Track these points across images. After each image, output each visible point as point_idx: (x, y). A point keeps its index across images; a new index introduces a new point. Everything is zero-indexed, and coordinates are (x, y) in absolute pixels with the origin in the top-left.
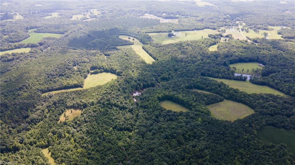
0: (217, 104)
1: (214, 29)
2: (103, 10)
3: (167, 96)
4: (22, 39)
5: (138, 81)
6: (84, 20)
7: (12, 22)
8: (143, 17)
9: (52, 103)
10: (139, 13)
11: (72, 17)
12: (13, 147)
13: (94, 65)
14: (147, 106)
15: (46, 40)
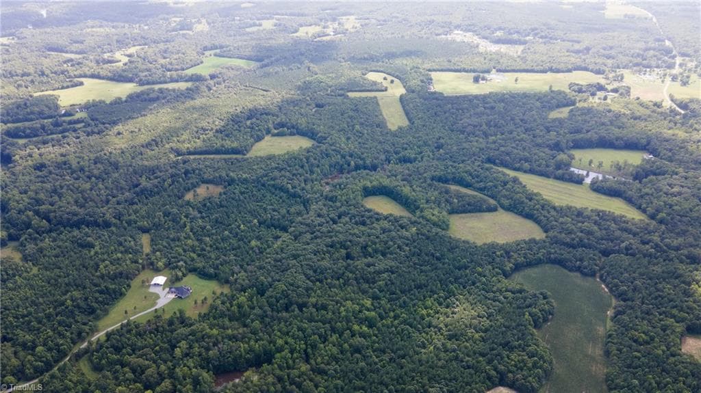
0: (478, 214)
1: (598, 72)
2: (368, 19)
3: (385, 187)
4: (188, 66)
5: (347, 157)
6: (319, 37)
7: (187, 37)
8: (448, 36)
9: (183, 171)
10: (443, 27)
11: (296, 31)
12: (103, 221)
13: (283, 120)
14: (336, 197)
15: (224, 71)
